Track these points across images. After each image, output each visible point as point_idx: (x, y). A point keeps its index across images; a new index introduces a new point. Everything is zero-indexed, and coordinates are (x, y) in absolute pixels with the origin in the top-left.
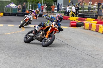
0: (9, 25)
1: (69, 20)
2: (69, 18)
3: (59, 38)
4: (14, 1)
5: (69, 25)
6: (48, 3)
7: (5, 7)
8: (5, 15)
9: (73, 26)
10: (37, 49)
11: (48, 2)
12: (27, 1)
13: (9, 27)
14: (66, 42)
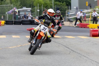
0: (14, 36)
1: (88, 28)
2: (88, 26)
3: (79, 52)
4: (17, 5)
5: (89, 34)
6: (59, 7)
7: (7, 13)
9: (94, 36)
11: (59, 5)
12: (33, 5)
13: (14, 38)
14: (88, 57)
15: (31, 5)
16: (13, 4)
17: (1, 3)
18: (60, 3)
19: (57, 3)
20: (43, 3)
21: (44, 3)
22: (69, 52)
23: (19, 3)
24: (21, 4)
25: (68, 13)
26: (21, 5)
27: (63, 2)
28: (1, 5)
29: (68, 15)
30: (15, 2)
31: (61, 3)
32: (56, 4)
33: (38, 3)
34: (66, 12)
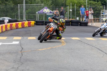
4: (49, 4)
6: (94, 7)
7: (37, 13)
8: (37, 23)
10: (84, 70)
11: (94, 5)
12: (65, 4)
15: (63, 4)
16: (44, 2)
17: (31, 2)
18: (94, 2)
19: (92, 2)
20: (76, 2)
21: (78, 2)
22: (102, 55)
23: (51, 2)
24: (52, 3)
25: (103, 13)
26: (53, 5)
27: (98, 1)
28: (31, 4)
29: (103, 16)
30: (46, 1)
31: (96, 2)
32: (90, 4)
33: (71, 2)
34: (101, 12)
